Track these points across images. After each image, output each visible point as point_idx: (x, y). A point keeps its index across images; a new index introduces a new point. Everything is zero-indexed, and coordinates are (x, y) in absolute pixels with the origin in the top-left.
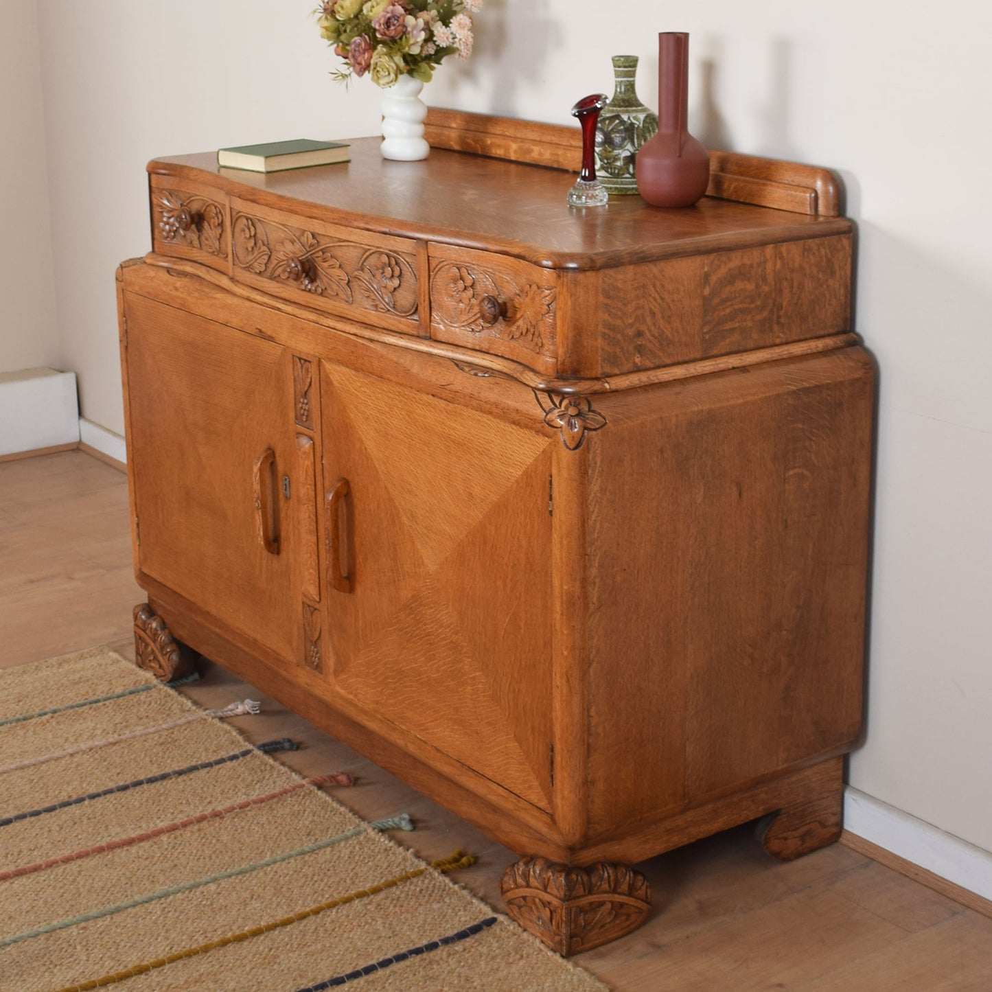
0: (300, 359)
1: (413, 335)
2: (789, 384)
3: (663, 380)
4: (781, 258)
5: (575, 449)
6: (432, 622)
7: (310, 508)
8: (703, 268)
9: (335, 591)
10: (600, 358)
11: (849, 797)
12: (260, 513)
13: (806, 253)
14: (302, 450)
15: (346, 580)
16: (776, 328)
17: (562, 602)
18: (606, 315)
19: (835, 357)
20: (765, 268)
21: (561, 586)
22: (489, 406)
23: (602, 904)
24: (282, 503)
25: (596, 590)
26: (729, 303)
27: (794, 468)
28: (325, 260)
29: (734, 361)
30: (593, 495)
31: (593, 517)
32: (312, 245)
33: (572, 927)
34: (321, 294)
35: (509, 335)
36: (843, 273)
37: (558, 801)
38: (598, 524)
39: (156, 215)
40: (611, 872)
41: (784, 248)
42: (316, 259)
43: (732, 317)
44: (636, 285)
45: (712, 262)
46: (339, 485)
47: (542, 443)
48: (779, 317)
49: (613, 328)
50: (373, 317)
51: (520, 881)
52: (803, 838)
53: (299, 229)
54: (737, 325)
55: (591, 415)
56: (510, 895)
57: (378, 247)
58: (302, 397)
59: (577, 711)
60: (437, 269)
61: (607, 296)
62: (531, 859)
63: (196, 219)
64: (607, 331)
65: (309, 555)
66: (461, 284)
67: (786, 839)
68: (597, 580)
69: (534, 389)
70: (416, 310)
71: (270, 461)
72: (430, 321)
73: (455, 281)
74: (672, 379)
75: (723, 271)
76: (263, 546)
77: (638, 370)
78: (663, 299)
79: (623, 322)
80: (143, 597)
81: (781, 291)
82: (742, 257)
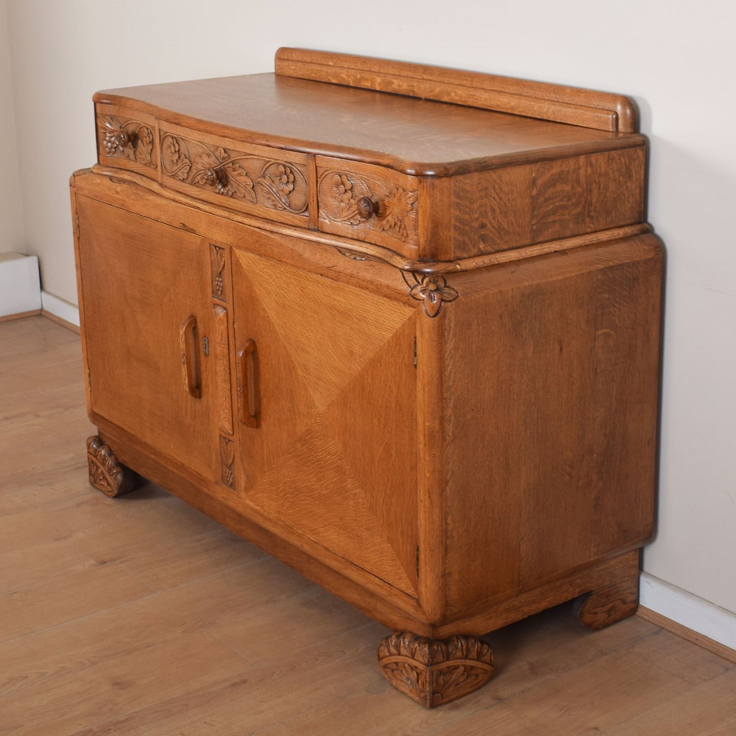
0: (215, 247)
1: (304, 228)
2: (597, 264)
3: (501, 262)
4: (591, 165)
5: (434, 316)
6: (322, 451)
7: (225, 362)
8: (532, 174)
9: (245, 427)
10: (452, 245)
11: (643, 580)
12: (186, 366)
13: (610, 161)
14: (218, 317)
15: (254, 418)
16: (587, 220)
17: (425, 436)
18: (458, 211)
19: (632, 242)
20: (579, 174)
21: (424, 422)
22: (365, 283)
23: (457, 667)
24: (202, 358)
25: (451, 425)
26: (551, 201)
27: (602, 328)
28: (234, 170)
29: (556, 246)
30: (448, 352)
31: (449, 369)
32: (224, 158)
33: (434, 686)
34: (232, 196)
35: (381, 227)
36: (638, 177)
37: (423, 589)
38: (453, 375)
39: (101, 135)
40: (463, 642)
41: (593, 158)
42: (228, 169)
43: (554, 212)
44: (480, 188)
45: (539, 169)
46: (247, 344)
47: (408, 312)
48: (589, 212)
49: (462, 221)
50: (273, 214)
51: (393, 650)
52: (609, 612)
53: (214, 145)
54: (557, 218)
55: (446, 290)
56: (385, 661)
57: (276, 160)
58: (217, 276)
59: (437, 519)
60: (323, 177)
61: (458, 197)
62: (401, 634)
63: (132, 138)
64: (458, 224)
65: (224, 399)
66: (342, 188)
67: (596, 613)
68: (452, 418)
69: (402, 270)
70: (307, 207)
71: (193, 326)
72: (318, 217)
73: (337, 185)
74: (508, 261)
75: (547, 176)
76: (188, 392)
77: (482, 254)
78: (501, 199)
79: (471, 217)
80: (94, 430)
81: (591, 191)
82: (562, 165)
